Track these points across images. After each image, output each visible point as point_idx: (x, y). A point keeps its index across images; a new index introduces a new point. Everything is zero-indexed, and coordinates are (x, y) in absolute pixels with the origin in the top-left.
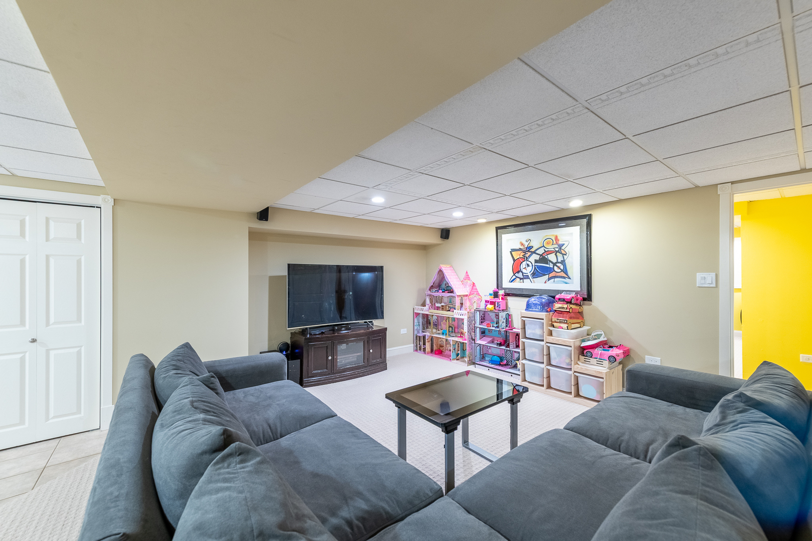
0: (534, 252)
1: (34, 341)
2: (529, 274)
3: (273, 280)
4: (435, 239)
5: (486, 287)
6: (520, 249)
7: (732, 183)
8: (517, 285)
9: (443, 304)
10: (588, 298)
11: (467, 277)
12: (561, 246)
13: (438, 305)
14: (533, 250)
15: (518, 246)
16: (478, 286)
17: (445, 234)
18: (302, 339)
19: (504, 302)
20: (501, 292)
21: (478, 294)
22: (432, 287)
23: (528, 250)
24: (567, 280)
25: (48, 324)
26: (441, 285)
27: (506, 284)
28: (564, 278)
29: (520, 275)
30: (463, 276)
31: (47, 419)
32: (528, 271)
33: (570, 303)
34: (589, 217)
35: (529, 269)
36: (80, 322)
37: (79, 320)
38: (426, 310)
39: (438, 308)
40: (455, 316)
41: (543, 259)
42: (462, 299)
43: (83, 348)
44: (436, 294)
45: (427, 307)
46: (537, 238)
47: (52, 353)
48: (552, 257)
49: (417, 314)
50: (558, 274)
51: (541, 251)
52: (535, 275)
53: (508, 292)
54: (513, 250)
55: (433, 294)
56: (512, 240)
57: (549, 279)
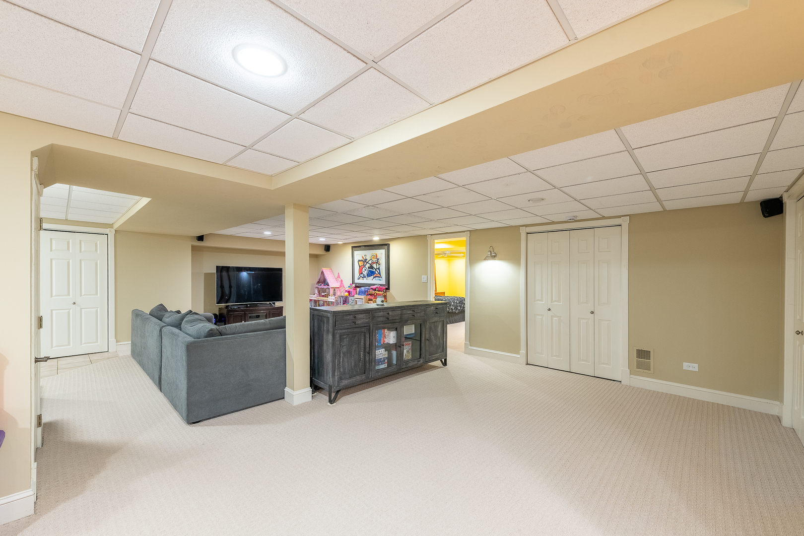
0: (368, 262)
1: (74, 303)
2: (366, 275)
3: (207, 276)
4: (321, 251)
5: (347, 282)
6: (362, 260)
7: (431, 235)
8: (361, 281)
9: (326, 293)
10: (388, 289)
11: (339, 276)
12: (378, 259)
13: (323, 294)
14: (367, 261)
15: (361, 259)
16: (344, 282)
17: (327, 248)
18: (225, 311)
19: (355, 291)
20: (354, 285)
21: (344, 287)
22: (318, 282)
23: (365, 261)
24: (380, 278)
25: (81, 295)
26: (323, 281)
27: (357, 281)
28: (379, 277)
29: (362, 275)
30: (336, 276)
31: (81, 344)
32: (365, 273)
33: (375, 290)
34: (388, 245)
35: (366, 272)
36: (97, 295)
37: (97, 294)
38: (314, 297)
39: (323, 296)
40: (329, 300)
41: (371, 267)
42: (335, 290)
43: (99, 309)
44: (320, 287)
45: (316, 295)
46: (368, 254)
47: (83, 310)
48: (374, 266)
49: (311, 300)
50: (377, 275)
51: (370, 262)
52: (369, 275)
53: (357, 285)
54: (359, 261)
55: (319, 287)
56: (359, 255)
57: (374, 278)
